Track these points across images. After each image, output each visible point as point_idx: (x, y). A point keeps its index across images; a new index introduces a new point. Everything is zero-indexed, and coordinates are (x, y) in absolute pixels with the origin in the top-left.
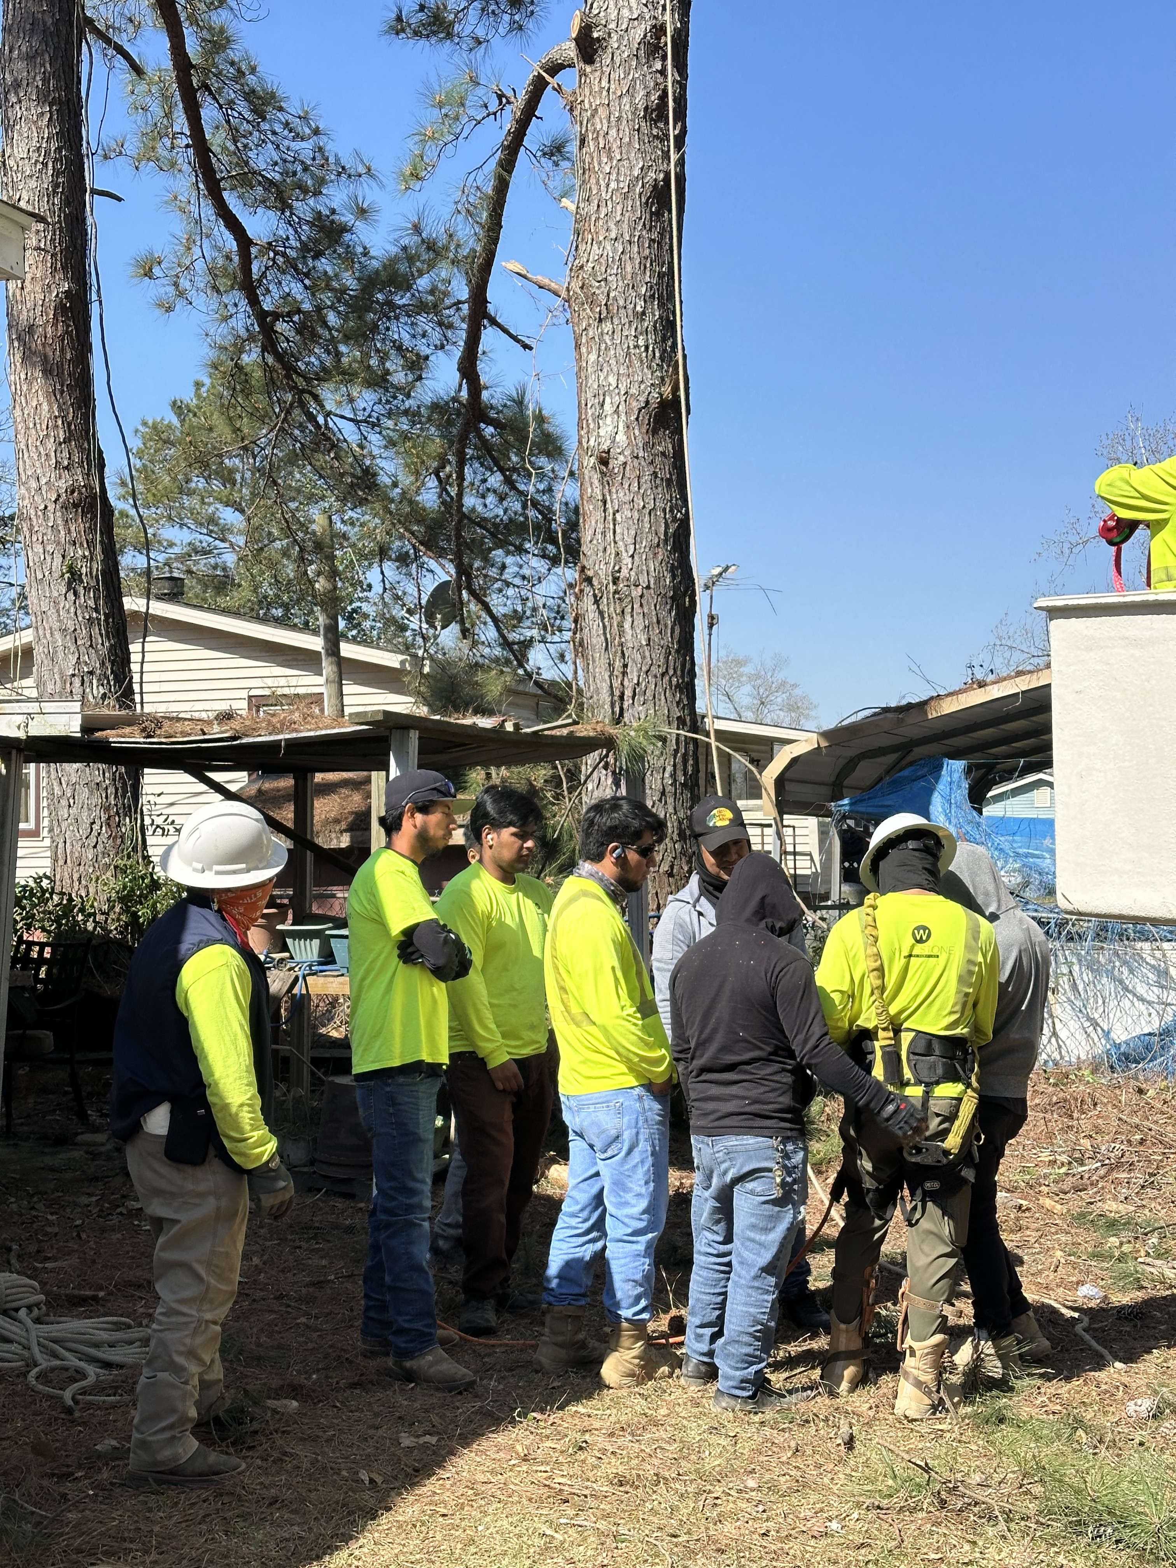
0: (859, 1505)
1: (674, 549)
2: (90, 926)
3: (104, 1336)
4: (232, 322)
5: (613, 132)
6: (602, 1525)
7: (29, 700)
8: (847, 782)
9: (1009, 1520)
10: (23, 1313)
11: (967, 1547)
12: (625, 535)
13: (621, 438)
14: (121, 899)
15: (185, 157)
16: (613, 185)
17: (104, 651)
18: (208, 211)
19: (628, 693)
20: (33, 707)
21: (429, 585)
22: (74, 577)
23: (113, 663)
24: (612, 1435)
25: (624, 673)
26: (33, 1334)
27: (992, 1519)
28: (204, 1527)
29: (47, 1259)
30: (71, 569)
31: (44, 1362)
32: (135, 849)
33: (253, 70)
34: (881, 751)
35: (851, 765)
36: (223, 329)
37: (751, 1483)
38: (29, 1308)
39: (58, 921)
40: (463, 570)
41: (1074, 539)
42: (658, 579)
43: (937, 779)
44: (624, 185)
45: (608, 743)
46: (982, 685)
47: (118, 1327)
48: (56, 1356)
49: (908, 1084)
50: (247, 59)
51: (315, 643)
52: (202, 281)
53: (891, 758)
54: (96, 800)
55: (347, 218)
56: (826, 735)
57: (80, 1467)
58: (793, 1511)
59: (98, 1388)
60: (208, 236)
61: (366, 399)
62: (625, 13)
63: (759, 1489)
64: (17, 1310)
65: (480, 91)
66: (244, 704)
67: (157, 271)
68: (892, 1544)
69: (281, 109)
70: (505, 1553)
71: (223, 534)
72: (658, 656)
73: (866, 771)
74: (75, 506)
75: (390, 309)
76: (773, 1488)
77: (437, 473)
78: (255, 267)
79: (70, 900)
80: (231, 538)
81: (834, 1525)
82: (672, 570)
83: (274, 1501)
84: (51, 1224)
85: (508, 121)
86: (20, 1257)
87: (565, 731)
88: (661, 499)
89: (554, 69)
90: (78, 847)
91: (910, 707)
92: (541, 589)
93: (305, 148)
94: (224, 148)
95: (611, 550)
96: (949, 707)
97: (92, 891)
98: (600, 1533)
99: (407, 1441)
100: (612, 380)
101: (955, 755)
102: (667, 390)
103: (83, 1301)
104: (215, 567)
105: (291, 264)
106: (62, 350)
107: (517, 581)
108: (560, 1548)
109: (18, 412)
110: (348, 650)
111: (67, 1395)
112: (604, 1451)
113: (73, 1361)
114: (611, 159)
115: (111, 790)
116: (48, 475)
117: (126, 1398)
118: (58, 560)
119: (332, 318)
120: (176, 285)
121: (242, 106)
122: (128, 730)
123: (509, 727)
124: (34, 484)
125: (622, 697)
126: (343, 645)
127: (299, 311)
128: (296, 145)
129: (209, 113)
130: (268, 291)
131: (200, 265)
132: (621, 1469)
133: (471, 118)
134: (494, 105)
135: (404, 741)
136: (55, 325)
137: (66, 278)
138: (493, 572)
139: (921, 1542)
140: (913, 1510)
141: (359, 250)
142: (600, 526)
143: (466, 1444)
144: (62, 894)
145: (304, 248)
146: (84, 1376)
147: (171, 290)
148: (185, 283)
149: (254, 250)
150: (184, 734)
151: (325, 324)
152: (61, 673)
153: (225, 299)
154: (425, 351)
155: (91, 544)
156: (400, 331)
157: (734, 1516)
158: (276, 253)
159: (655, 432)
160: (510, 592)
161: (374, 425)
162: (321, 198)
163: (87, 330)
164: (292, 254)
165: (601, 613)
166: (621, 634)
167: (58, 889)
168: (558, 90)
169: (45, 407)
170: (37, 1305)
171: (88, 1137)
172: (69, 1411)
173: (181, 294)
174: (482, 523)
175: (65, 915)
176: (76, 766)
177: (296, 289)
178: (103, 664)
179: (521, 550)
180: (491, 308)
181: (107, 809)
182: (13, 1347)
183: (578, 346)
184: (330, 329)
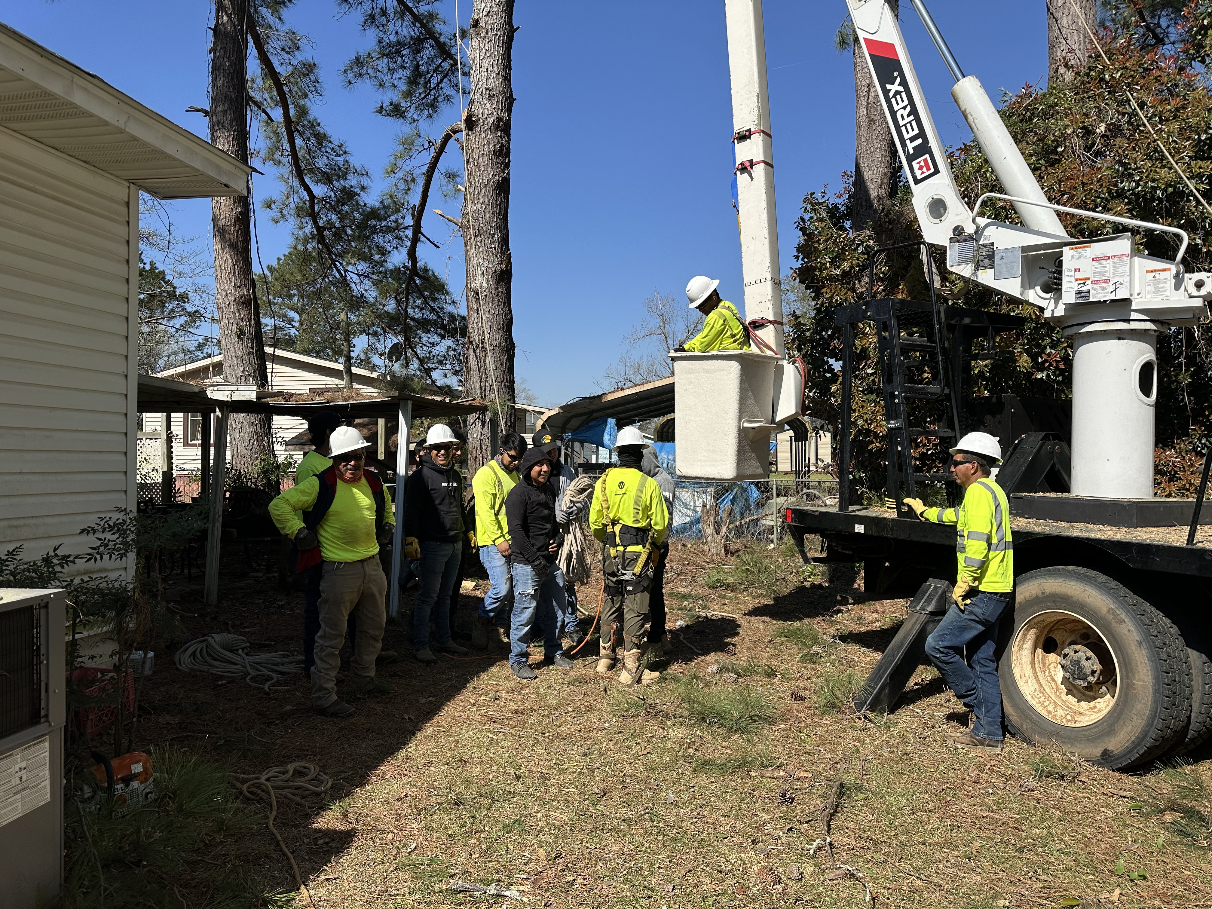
0: (615, 715)
1: (506, 331)
2: (249, 484)
3: (279, 660)
4: (305, 230)
5: (481, 159)
6: (512, 731)
7: (232, 385)
8: (568, 426)
9: (675, 718)
10: (240, 651)
11: (661, 730)
12: (486, 325)
13: (485, 285)
14: (263, 472)
15: (286, 159)
16: (481, 181)
17: (255, 366)
18: (296, 183)
19: (488, 389)
20: (234, 388)
21: (390, 344)
22: (241, 334)
23: (259, 371)
24: (508, 692)
25: (486, 381)
26: (247, 661)
27: (669, 718)
28: (339, 743)
29: (245, 627)
30: (240, 330)
31: (253, 673)
32: (269, 451)
33: (319, 124)
34: (581, 415)
35: (569, 420)
36: (301, 233)
37: (570, 709)
38: (243, 649)
39: (235, 482)
40: (407, 339)
41: (635, 337)
42: (500, 343)
43: (606, 426)
44: (486, 181)
45: (483, 409)
46: (622, 389)
47: (284, 656)
48: (258, 670)
49: (618, 545)
50: (315, 119)
51: (341, 367)
52: (292, 212)
53: (586, 417)
54: (252, 429)
55: (357, 190)
56: (561, 408)
57: (277, 719)
58: (589, 720)
59: (279, 683)
60: (297, 193)
61: (362, 266)
62: (486, 111)
63: (573, 711)
64: (237, 650)
65: (421, 140)
66: (308, 391)
67: (273, 206)
68: (632, 731)
69: (330, 142)
70: (474, 746)
71: (290, 321)
72: (500, 373)
73: (575, 423)
74: (243, 303)
75: (374, 230)
76: (580, 711)
77: (396, 297)
78: (316, 207)
79: (240, 472)
80: (293, 323)
81: (607, 725)
82: (506, 339)
83: (368, 730)
84: (245, 612)
85: (432, 153)
86: (233, 627)
87: (467, 403)
88: (500, 311)
89: (455, 132)
90: (243, 450)
91: (594, 397)
92: (437, 348)
93: (340, 160)
94: (304, 157)
95: (480, 330)
96: (610, 397)
97: (250, 468)
98: (512, 735)
99: (423, 701)
100: (481, 261)
101: (611, 416)
102: (504, 266)
103: (265, 646)
104: (286, 335)
105: (332, 207)
106: (238, 236)
107: (428, 344)
108: (497, 742)
109: (217, 262)
110: (354, 370)
111: (266, 687)
112: (506, 699)
113: (266, 672)
114: (480, 170)
115: (259, 425)
116: (230, 290)
117: (293, 687)
118: (235, 326)
119: (349, 231)
120: (281, 212)
121: (313, 140)
122: (276, 398)
123: (447, 400)
124: (224, 293)
125: (485, 391)
126: (353, 368)
127: (335, 227)
128: (337, 158)
129: (299, 142)
130: (321, 218)
131: (292, 205)
132: (515, 707)
133: (417, 150)
134: (426, 145)
135: (406, 405)
136: (235, 225)
137: (240, 206)
138: (417, 340)
139: (644, 729)
140: (637, 716)
141: (363, 204)
142: (476, 320)
143: (449, 700)
144: (236, 470)
145: (338, 201)
146: (272, 679)
147: (279, 214)
148: (285, 212)
149: (316, 201)
150: (303, 400)
151: (346, 234)
152: (236, 374)
153: (303, 220)
154: (389, 249)
155: (249, 320)
156: (379, 239)
157: (565, 723)
158: (326, 202)
159: (498, 283)
160: (425, 348)
161: (366, 277)
162: (347, 181)
163: (249, 227)
164: (333, 203)
165: (476, 356)
166: (485, 364)
167: (234, 468)
168: (457, 140)
169: (230, 260)
170: (246, 648)
171: (254, 574)
172: (268, 694)
173: (283, 216)
174: (412, 319)
175: (238, 479)
176: (242, 415)
177: (334, 218)
178: (255, 372)
179: (428, 331)
180: (422, 230)
181: (257, 434)
182: (238, 667)
183: (466, 246)
184: (348, 236)
